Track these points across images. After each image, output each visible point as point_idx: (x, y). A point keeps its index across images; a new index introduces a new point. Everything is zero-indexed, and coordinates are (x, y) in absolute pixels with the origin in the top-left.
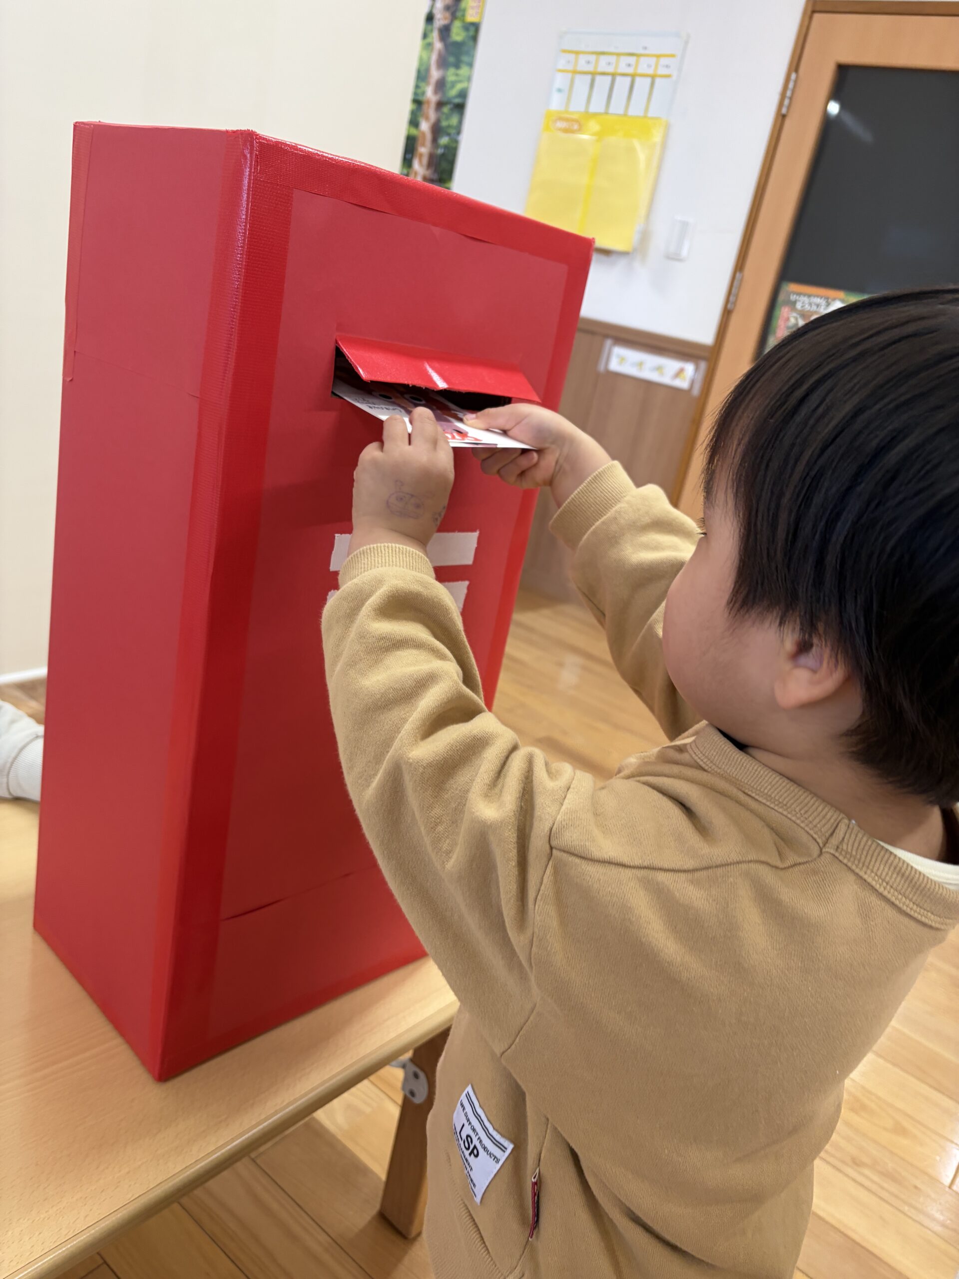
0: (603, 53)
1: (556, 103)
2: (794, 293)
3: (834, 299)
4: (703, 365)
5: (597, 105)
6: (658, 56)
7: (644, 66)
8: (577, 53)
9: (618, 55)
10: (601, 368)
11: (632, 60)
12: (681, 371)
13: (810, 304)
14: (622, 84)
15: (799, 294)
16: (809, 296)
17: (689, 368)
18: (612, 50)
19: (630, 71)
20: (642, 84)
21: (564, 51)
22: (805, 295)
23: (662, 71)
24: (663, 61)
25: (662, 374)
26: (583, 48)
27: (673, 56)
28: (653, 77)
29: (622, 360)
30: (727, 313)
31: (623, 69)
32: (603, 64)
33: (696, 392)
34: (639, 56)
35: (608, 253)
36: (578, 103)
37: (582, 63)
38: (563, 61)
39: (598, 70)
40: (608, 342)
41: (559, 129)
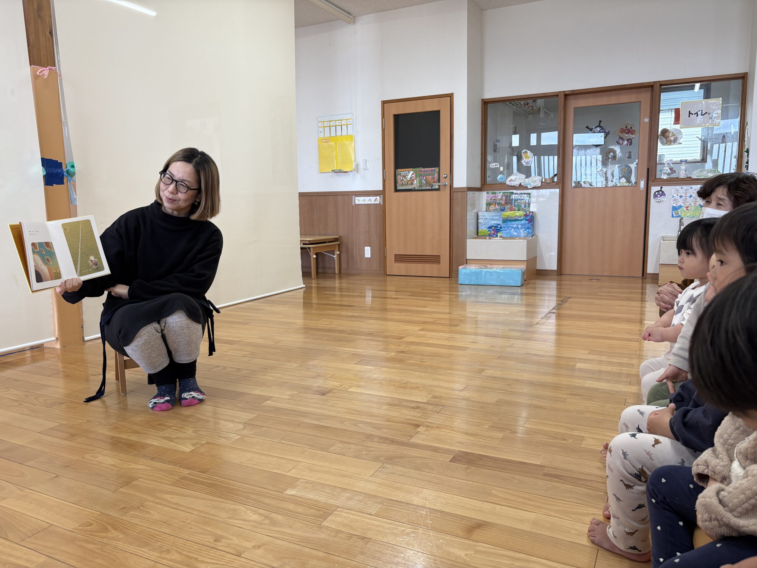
0: (331, 121)
1: (321, 136)
2: (400, 172)
3: (410, 171)
4: (382, 196)
5: (333, 134)
7: (343, 123)
8: (324, 122)
9: (336, 121)
10: (353, 204)
11: (340, 122)
12: (376, 199)
13: (405, 174)
14: (339, 128)
15: (401, 172)
16: (404, 171)
17: (378, 198)
18: (333, 120)
19: (340, 124)
20: (344, 127)
21: (319, 122)
22: (403, 171)
23: (349, 123)
24: (348, 121)
25: (371, 201)
26: (325, 120)
27: (351, 119)
28: (347, 125)
29: (359, 200)
30: (384, 181)
31: (337, 124)
32: (332, 124)
33: (382, 203)
34: (341, 120)
35: (346, 172)
36: (327, 134)
37: (326, 124)
38: (320, 124)
39: (331, 125)
40: (353, 197)
41: (323, 142)
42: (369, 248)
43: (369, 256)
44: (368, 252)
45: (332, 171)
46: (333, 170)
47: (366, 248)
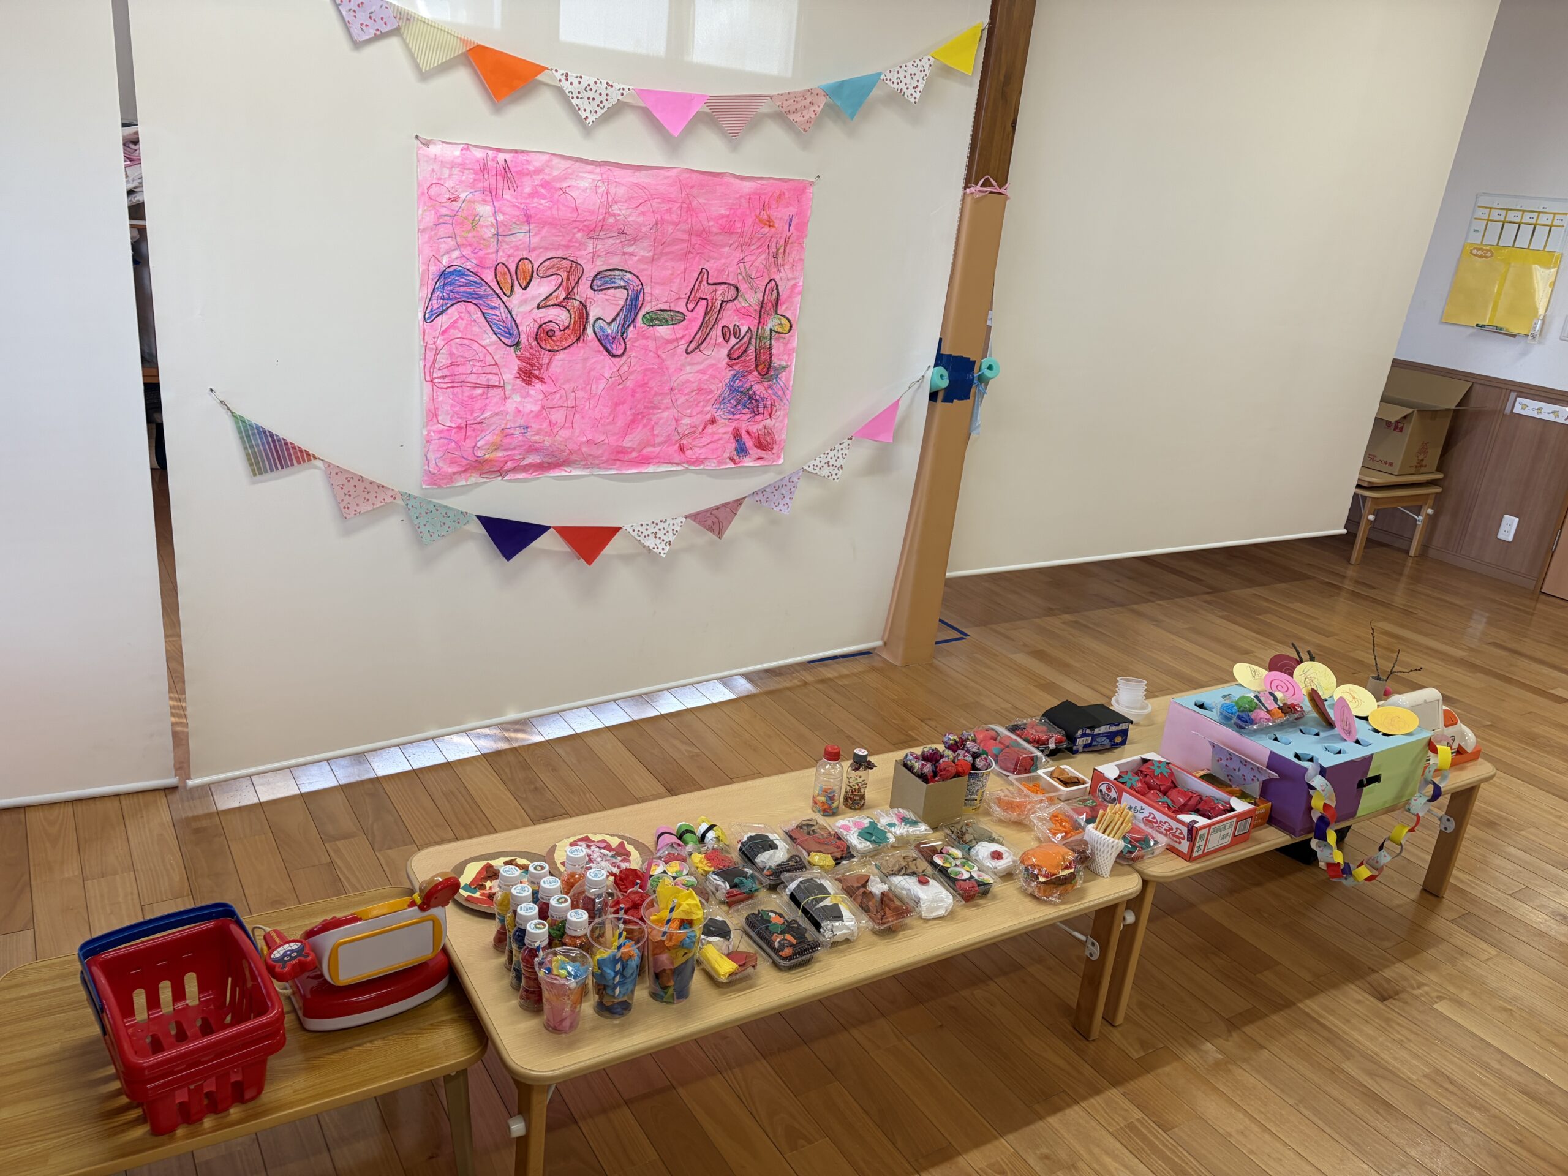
0: (1511, 210)
1: (1476, 239)
5: (1506, 241)
6: (1555, 214)
7: (1543, 219)
8: (1491, 208)
9: (1524, 211)
10: (1508, 410)
11: (1535, 215)
14: (1526, 230)
18: (1518, 208)
19: (1533, 221)
20: (1542, 232)
21: (1479, 207)
23: (1556, 223)
24: (1557, 217)
25: (1557, 417)
26: (1495, 205)
27: (1565, 214)
28: (1550, 224)
29: (1525, 406)
32: (1511, 217)
34: (1540, 212)
35: (1514, 336)
36: (1491, 239)
37: (1494, 215)
38: (1479, 213)
39: (1507, 220)
40: (1513, 395)
41: (1476, 255)
42: (1517, 519)
43: (1510, 538)
44: (1509, 527)
45: (1477, 325)
46: (1481, 323)
47: (1506, 517)
